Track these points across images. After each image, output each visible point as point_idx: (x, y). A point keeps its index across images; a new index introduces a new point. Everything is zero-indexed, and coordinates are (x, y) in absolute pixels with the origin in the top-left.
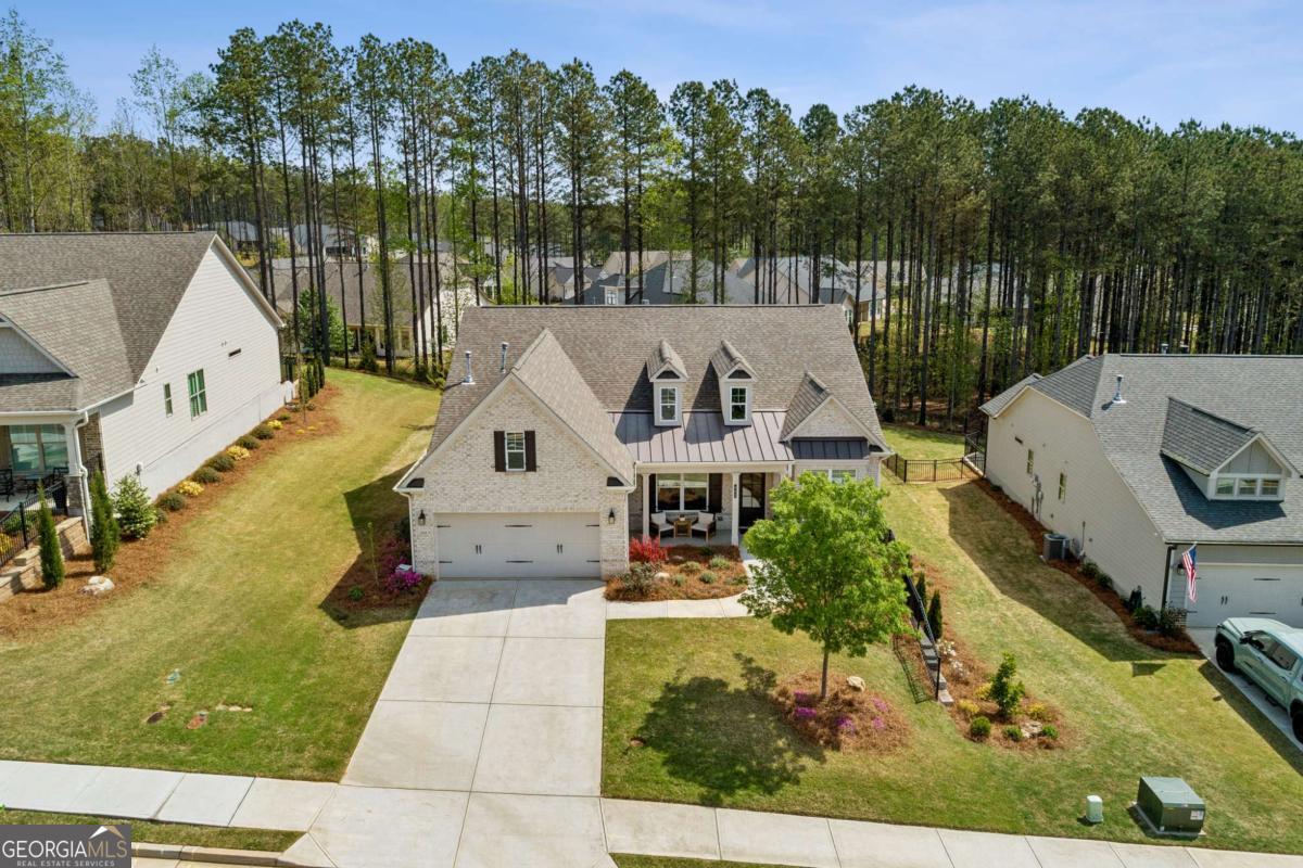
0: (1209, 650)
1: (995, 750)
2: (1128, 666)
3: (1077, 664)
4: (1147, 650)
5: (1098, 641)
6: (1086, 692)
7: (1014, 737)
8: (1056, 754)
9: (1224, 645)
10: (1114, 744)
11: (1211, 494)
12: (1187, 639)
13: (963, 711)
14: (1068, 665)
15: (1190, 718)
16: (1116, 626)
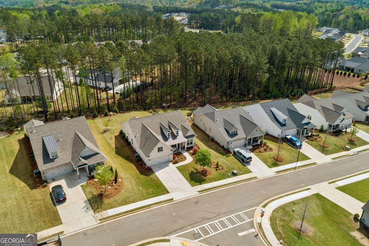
0: (233, 152)
1: (219, 171)
2: (225, 156)
3: (221, 158)
4: (226, 154)
5: (221, 153)
6: (223, 161)
7: (220, 169)
8: (224, 170)
9: (234, 152)
10: (228, 167)
11: (231, 133)
12: (230, 151)
13: (214, 168)
14: (220, 158)
15: (233, 162)
16: (222, 151)
